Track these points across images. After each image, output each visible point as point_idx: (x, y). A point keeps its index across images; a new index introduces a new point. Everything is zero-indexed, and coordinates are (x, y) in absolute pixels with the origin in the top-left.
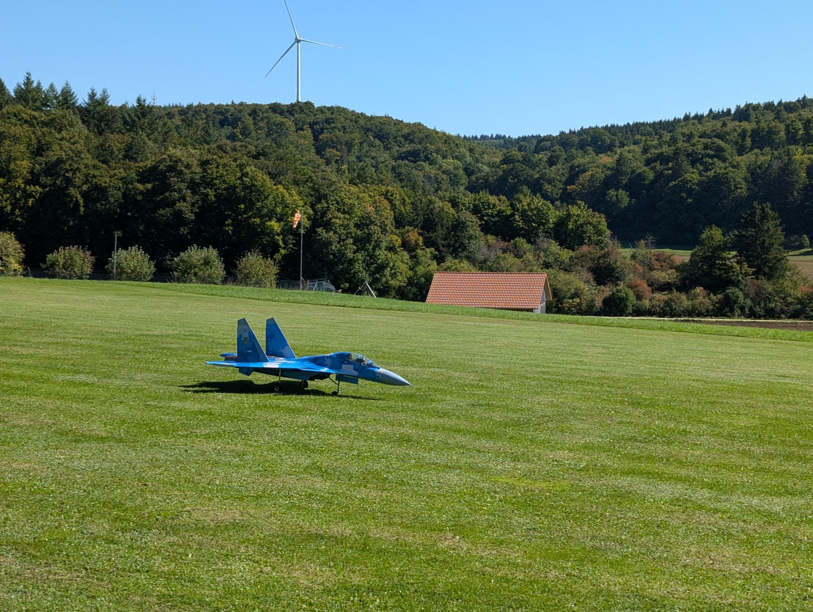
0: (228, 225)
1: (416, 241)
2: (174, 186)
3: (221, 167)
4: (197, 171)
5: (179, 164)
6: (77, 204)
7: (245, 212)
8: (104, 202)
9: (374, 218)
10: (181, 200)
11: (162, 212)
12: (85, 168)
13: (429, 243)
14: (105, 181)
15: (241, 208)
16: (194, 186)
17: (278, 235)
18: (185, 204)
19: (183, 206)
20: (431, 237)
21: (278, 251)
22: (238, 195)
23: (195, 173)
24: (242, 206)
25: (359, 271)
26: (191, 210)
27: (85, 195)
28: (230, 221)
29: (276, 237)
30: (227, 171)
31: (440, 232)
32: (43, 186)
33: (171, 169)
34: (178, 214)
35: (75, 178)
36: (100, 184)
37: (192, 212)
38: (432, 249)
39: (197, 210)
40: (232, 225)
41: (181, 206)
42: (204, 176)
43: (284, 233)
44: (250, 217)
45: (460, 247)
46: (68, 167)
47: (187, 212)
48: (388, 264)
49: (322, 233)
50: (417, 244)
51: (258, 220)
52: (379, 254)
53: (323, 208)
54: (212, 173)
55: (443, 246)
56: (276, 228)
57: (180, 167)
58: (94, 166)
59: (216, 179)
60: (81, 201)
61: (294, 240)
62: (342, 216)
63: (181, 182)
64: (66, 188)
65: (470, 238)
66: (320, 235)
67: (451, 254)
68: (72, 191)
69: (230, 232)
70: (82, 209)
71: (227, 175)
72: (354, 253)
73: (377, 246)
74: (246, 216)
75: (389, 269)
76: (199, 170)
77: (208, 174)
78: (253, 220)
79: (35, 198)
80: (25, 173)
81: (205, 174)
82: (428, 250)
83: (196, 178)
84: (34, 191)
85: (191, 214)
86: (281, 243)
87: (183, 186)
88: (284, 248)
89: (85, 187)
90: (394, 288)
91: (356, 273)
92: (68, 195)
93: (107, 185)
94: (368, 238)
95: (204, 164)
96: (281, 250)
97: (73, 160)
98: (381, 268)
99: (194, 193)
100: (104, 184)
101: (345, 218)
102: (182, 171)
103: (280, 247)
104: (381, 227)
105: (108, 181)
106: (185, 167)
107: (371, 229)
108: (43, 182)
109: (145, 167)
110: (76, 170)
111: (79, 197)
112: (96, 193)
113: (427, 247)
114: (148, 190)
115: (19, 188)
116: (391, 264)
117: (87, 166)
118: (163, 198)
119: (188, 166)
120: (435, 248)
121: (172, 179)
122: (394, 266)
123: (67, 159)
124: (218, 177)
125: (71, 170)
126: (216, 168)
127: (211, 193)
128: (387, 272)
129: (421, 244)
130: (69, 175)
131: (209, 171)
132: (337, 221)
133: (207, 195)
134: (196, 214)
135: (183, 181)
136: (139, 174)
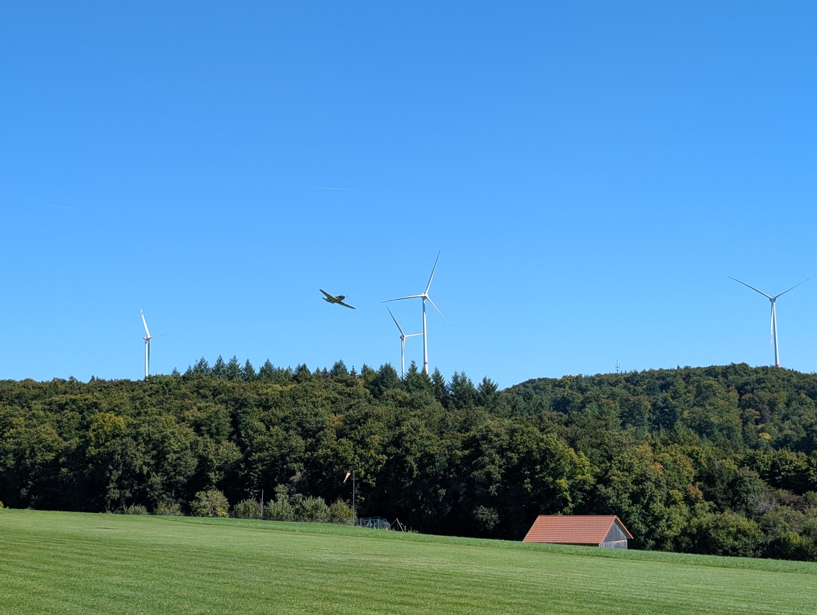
0: (527, 483)
1: (696, 495)
2: (485, 451)
3: (525, 435)
4: (505, 439)
5: (490, 433)
6: (411, 470)
7: (541, 472)
8: (431, 467)
9: (649, 475)
10: (490, 464)
11: (475, 473)
12: (420, 439)
13: (708, 497)
14: (434, 449)
15: (537, 469)
16: (501, 451)
17: (566, 491)
18: (493, 467)
19: (491, 468)
20: (711, 491)
21: (567, 505)
22: (535, 458)
23: (503, 440)
24: (538, 467)
25: (635, 522)
26: (499, 471)
27: (419, 461)
28: (528, 480)
29: (564, 493)
30: (530, 437)
31: (720, 486)
32: (389, 455)
33: (484, 438)
34: (489, 474)
35: (412, 447)
36: (430, 452)
37: (499, 473)
38: (711, 503)
39: (503, 471)
40: (531, 483)
41: (490, 468)
42: (510, 443)
43: (572, 488)
44: (544, 477)
45: (738, 500)
46: (407, 438)
47: (495, 473)
48: (663, 516)
49: (601, 488)
50: (697, 499)
51: (551, 479)
52: (654, 507)
53: (607, 467)
54: (517, 440)
55: (722, 500)
56: (564, 486)
57: (491, 436)
58: (428, 438)
59: (519, 445)
60: (415, 466)
61: (582, 495)
62: (620, 473)
63: (491, 448)
64: (405, 456)
65: (747, 492)
66: (600, 491)
67: (730, 506)
68: (410, 459)
69: (529, 489)
70: (416, 473)
71: (529, 441)
72: (629, 506)
73: (651, 499)
74: (542, 475)
75: (664, 521)
76: (506, 437)
77: (513, 441)
78: (546, 478)
79: (383, 464)
80: (376, 444)
81: (511, 441)
82: (706, 503)
83: (504, 444)
84: (381, 460)
85: (498, 475)
86: (569, 499)
87: (493, 451)
88: (573, 502)
89: (419, 455)
90: (670, 538)
91: (632, 524)
92: (406, 461)
93: (434, 453)
94: (643, 492)
95: (512, 432)
96: (570, 504)
97: (412, 433)
98: (657, 519)
99: (502, 457)
100: (432, 452)
101: (623, 475)
102: (491, 439)
103: (568, 501)
104: (656, 484)
105: (435, 449)
106: (495, 436)
107: (644, 485)
108: (389, 451)
109: (469, 436)
110: (413, 441)
111: (413, 463)
112: (427, 459)
113: (707, 500)
114: (465, 456)
115: (371, 457)
116: (666, 516)
117: (422, 437)
118: (477, 462)
119: (497, 435)
120: (714, 501)
121: (484, 446)
122: (669, 518)
123: (408, 432)
124: (522, 443)
125: (409, 441)
126: (520, 435)
127: (514, 457)
128: (663, 523)
129: (701, 498)
130: (408, 445)
131: (514, 438)
132: (615, 478)
133: (511, 458)
134: (502, 475)
135: (493, 447)
136: (463, 442)
